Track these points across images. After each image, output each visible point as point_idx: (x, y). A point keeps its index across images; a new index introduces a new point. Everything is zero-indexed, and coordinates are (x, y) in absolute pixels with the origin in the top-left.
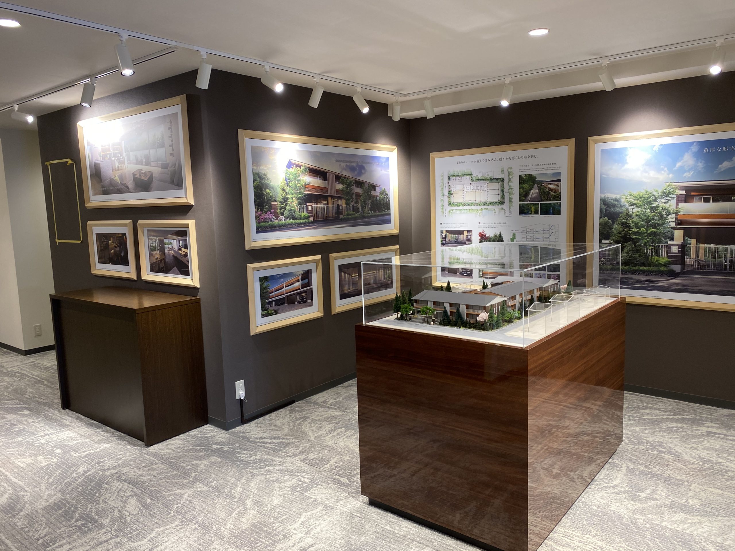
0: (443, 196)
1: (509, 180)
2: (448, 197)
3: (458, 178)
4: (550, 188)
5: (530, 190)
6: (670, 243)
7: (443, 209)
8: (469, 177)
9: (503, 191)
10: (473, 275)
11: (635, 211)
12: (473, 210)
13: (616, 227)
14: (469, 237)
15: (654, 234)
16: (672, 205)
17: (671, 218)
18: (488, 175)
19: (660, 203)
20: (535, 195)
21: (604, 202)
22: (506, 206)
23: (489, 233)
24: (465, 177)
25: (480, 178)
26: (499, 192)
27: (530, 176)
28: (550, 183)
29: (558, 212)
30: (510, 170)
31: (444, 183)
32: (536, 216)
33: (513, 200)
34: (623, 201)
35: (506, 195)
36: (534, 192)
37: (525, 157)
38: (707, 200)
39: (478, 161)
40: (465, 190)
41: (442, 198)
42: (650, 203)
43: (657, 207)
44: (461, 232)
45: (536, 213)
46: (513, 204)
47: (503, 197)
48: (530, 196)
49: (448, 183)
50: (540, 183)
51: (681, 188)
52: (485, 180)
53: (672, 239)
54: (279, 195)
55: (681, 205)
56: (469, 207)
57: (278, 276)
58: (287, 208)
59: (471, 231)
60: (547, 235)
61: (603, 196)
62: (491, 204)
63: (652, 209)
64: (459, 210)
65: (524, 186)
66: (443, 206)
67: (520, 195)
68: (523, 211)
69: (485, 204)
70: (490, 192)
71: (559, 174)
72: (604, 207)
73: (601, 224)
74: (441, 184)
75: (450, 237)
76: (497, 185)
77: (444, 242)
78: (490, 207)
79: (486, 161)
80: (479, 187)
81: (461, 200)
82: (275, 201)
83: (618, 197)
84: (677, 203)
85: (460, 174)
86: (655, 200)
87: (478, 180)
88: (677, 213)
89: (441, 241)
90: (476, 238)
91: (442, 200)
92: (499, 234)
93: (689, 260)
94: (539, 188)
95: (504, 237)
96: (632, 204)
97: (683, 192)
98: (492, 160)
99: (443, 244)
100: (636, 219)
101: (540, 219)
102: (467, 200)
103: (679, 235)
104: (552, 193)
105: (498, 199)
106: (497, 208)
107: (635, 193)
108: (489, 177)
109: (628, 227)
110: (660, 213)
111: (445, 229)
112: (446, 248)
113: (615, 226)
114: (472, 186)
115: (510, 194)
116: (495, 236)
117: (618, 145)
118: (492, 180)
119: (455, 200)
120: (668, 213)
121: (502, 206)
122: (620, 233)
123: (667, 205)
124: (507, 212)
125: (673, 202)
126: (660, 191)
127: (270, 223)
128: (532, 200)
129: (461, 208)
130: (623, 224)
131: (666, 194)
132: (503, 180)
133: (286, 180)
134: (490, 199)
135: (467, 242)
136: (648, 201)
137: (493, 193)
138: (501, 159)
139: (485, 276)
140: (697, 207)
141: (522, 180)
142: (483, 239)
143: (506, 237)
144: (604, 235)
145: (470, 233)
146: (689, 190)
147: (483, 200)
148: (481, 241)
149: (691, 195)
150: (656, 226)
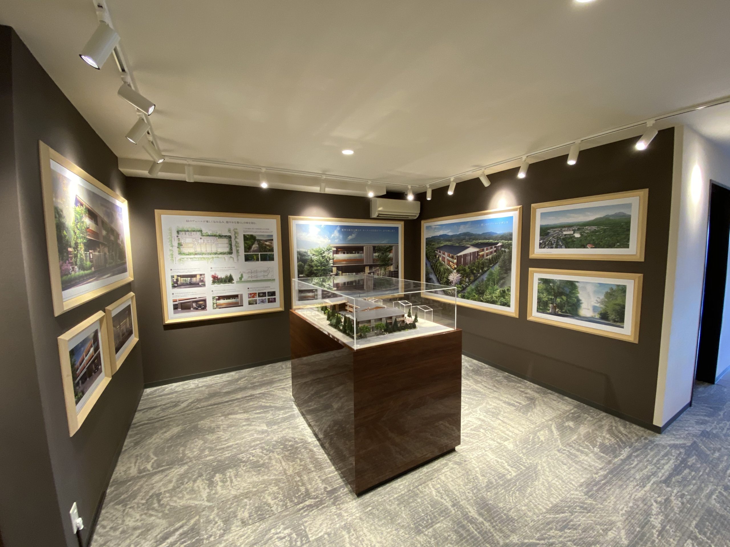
0: (172, 246)
1: (236, 237)
2: (178, 247)
3: (187, 233)
4: (266, 244)
5: (252, 245)
6: (331, 274)
7: (172, 257)
8: (198, 233)
9: (231, 245)
10: (207, 308)
11: (315, 258)
12: (204, 258)
13: (306, 267)
14: (202, 279)
15: (324, 270)
16: (331, 255)
17: (331, 262)
18: (217, 232)
19: (326, 254)
20: (256, 249)
21: (299, 253)
22: (234, 255)
23: (221, 275)
24: (195, 233)
25: (209, 234)
26: (227, 245)
27: (252, 236)
28: (266, 241)
29: (272, 259)
30: (236, 231)
31: (173, 236)
32: (257, 262)
33: (239, 251)
34: (309, 253)
35: (234, 248)
36: (255, 246)
37: (247, 223)
38: (344, 253)
39: (207, 222)
40: (196, 242)
41: (171, 248)
43: (325, 256)
44: (195, 276)
45: (258, 260)
46: (240, 254)
47: (231, 249)
48: (252, 249)
49: (178, 236)
50: (259, 241)
51: (335, 247)
52: (215, 236)
53: (332, 272)
55: (335, 255)
56: (201, 256)
57: (80, 345)
58: (79, 255)
59: (204, 274)
60: (266, 274)
61: (298, 250)
62: (221, 253)
63: (323, 257)
64: (190, 258)
65: (247, 242)
66: (172, 255)
67: (245, 248)
68: (248, 258)
69: (216, 254)
70: (220, 245)
71: (272, 236)
72: (299, 256)
73: (298, 266)
74: (169, 236)
75: (181, 280)
76: (226, 241)
77: (176, 285)
78: (220, 256)
79: (215, 222)
80: (209, 242)
81: (192, 251)
82: (70, 247)
83: (306, 251)
84: (333, 254)
85: (189, 230)
86: (324, 253)
87: (209, 236)
88: (333, 259)
89: (172, 284)
90: (208, 280)
91: (171, 250)
92: (229, 275)
94: (258, 244)
95: (234, 277)
96: (314, 255)
97: (335, 249)
98: (220, 222)
99: (174, 287)
100: (316, 262)
101: (261, 264)
102: (198, 250)
103: (334, 269)
104: (268, 247)
105: (227, 250)
106: (226, 257)
107: (315, 249)
108: (218, 234)
109: (311, 266)
110: (326, 259)
111: (175, 274)
112: (177, 290)
113: (306, 266)
114: (202, 240)
115: (237, 247)
116: (227, 277)
117: (304, 222)
118: (220, 236)
119: (185, 250)
120: (330, 259)
121: (231, 255)
122: (308, 270)
123: (329, 255)
124: (235, 260)
125: (331, 254)
126: (326, 248)
127: (69, 276)
128: (254, 251)
129: (192, 256)
130: (309, 265)
131: (328, 250)
132: (230, 237)
133: (75, 221)
134: (220, 250)
135: (200, 284)
136: (321, 253)
137: (223, 246)
138: (227, 222)
139: (219, 306)
140: (341, 256)
141: (246, 238)
142: (216, 280)
143: (236, 278)
144: (300, 272)
145: (203, 276)
146: (337, 248)
147: (214, 250)
148: (214, 282)
149: (339, 250)
150: (325, 266)
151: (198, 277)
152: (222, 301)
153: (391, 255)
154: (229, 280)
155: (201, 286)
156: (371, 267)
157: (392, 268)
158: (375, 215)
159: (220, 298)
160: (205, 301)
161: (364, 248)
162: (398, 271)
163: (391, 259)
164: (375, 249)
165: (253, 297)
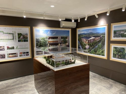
1: (15, 34)
6: (47, 46)
8: (2, 33)
9: (13, 36)
10: (6, 58)
11: (42, 41)
13: (39, 44)
15: (45, 45)
21: (36, 39)
22: (15, 40)
23: (10, 46)
26: (12, 37)
27: (20, 33)
28: (25, 35)
29: (28, 41)
30: (15, 32)
32: (22, 42)
34: (40, 39)
35: (14, 38)
36: (22, 37)
37: (19, 29)
39: (5, 29)
40: (1, 36)
47: (13, 38)
50: (23, 35)
55: (49, 40)
56: (3, 40)
62: (10, 39)
67: (18, 37)
68: (19, 41)
71: (27, 33)
73: (36, 43)
76: (12, 35)
79: (8, 29)
80: (6, 35)
87: (6, 33)
90: (6, 48)
97: (49, 38)
98: (10, 29)
104: (26, 37)
105: (12, 38)
106: (12, 40)
108: (9, 33)
109: (41, 43)
114: (3, 35)
116: (12, 47)
120: (47, 41)
125: (47, 39)
126: (45, 37)
128: (21, 39)
129: (0, 40)
135: (3, 49)
136: (44, 39)
137: (11, 37)
138: (12, 29)
139: (10, 57)
140: (51, 40)
141: (18, 34)
142: (8, 48)
143: (15, 47)
144: (37, 45)
145: (4, 47)
146: (49, 37)
147: (8, 38)
148: (8, 49)
149: (50, 38)
150: (45, 43)
151: (2, 47)
152: (10, 55)
153: (67, 40)
154: (13, 48)
155: (3, 50)
156: (60, 43)
157: (67, 44)
158: (61, 27)
159: (10, 54)
160: (5, 55)
161: (58, 37)
162: (69, 45)
163: (67, 41)
164: (62, 38)
165: (21, 54)
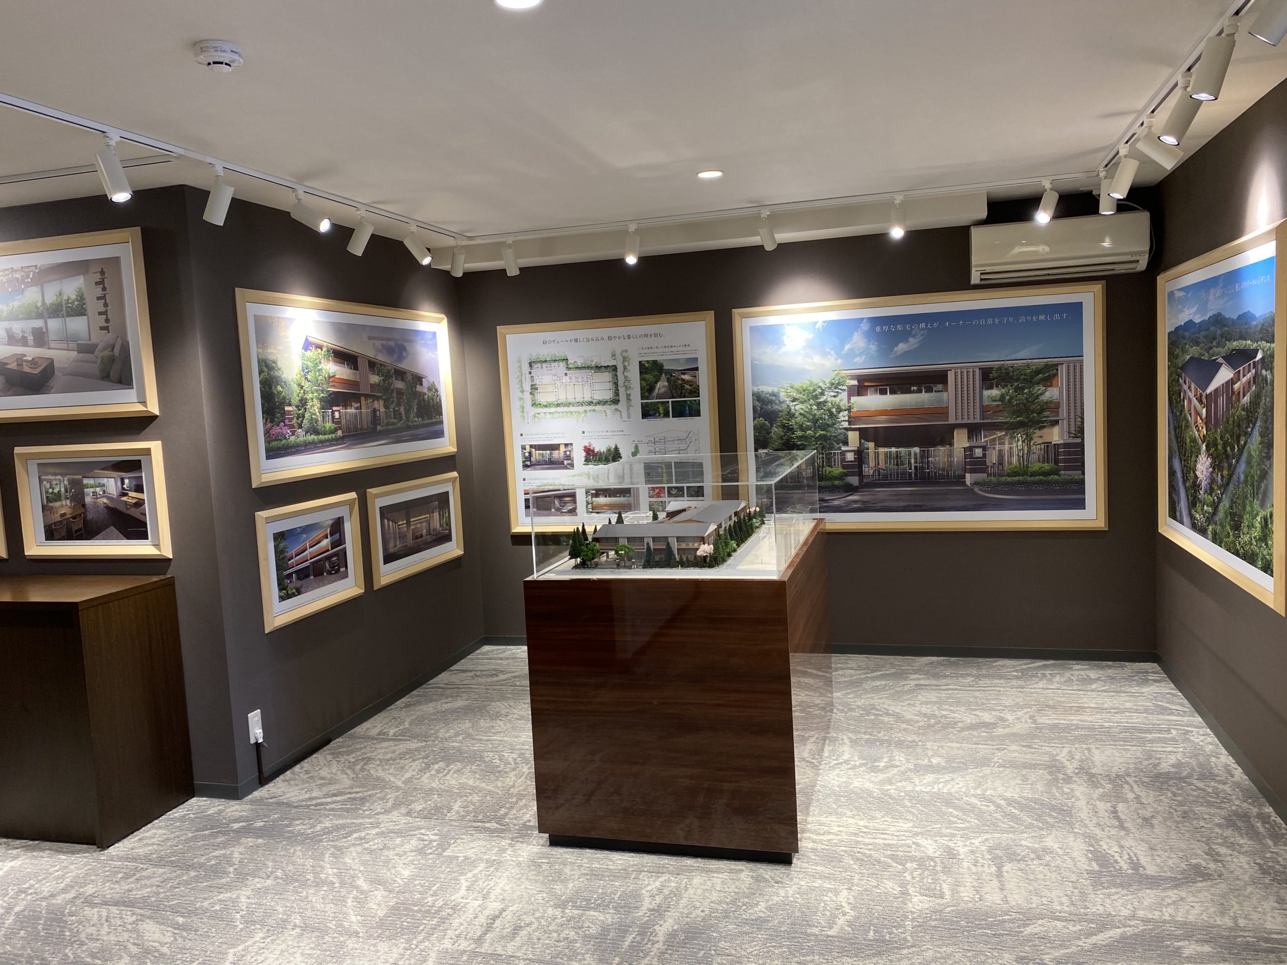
0: (522, 392)
1: (625, 368)
2: (531, 393)
3: (545, 365)
4: (683, 380)
5: (656, 383)
6: (844, 448)
7: (523, 412)
8: (562, 364)
9: (616, 384)
10: (578, 511)
11: (798, 408)
12: (571, 412)
13: (776, 431)
14: (568, 453)
15: (823, 438)
16: (842, 399)
17: (843, 416)
18: (592, 361)
19: (828, 396)
20: (663, 390)
21: (757, 397)
22: (622, 406)
23: (600, 446)
24: (556, 364)
25: (580, 365)
26: (610, 386)
27: (655, 362)
28: (684, 372)
29: (697, 413)
30: (624, 354)
31: (523, 372)
32: (666, 419)
33: (631, 398)
34: (783, 396)
35: (622, 390)
36: (662, 385)
37: (646, 336)
38: (883, 392)
39: (576, 340)
40: (558, 383)
41: (520, 395)
42: (816, 397)
43: (825, 402)
44: (555, 447)
45: (666, 415)
46: (633, 403)
47: (617, 393)
48: (656, 391)
49: (530, 373)
50: (669, 372)
51: (853, 377)
52: (589, 368)
53: (846, 443)
54: (295, 394)
55: (854, 399)
56: (566, 409)
57: (299, 530)
58: (307, 415)
59: (571, 444)
60: (683, 446)
61: (756, 390)
62: (599, 403)
63: (819, 405)
64: (550, 413)
65: (647, 376)
66: (523, 407)
67: (642, 389)
68: (647, 412)
69: (590, 403)
70: (597, 387)
71: (696, 359)
72: (757, 404)
73: (755, 428)
74: (518, 373)
75: (536, 454)
76: (607, 376)
77: (528, 464)
78: (598, 408)
79: (588, 340)
80: (580, 380)
81: (551, 399)
82: (290, 405)
83: (776, 390)
84: (850, 396)
85: (548, 359)
86: (822, 394)
87: (577, 368)
88: (849, 409)
89: (523, 462)
90: (579, 456)
91: (521, 399)
92: (614, 447)
93: (868, 470)
94: (668, 380)
95: (621, 451)
96: (794, 400)
97: (855, 383)
98: (597, 340)
99: (526, 466)
100: (800, 419)
101: (672, 423)
102: (562, 398)
103: (853, 437)
104: (687, 387)
105: (609, 395)
106: (608, 409)
107: (797, 385)
108: (593, 364)
109: (790, 429)
110: (829, 410)
111: (527, 443)
112: (531, 473)
113: (774, 429)
114: (568, 377)
115: (627, 388)
116: (609, 450)
117: (772, 320)
118: (598, 368)
119: (542, 398)
120: (840, 410)
121: (616, 407)
122: (781, 438)
123: (837, 399)
124: (625, 415)
125: (844, 395)
126: (828, 381)
127: (284, 442)
128: (659, 396)
129: (553, 410)
130: (783, 426)
131: (835, 386)
132: (615, 369)
133: (303, 370)
134: (598, 397)
135: (564, 463)
136: (814, 395)
137: (601, 388)
138: (610, 338)
139: (595, 509)
140: (873, 401)
141: (644, 368)
142: (591, 456)
143: (625, 452)
144: (761, 442)
145: (569, 449)
146: (861, 379)
147: (588, 398)
148: (587, 461)
149: (863, 385)
150: (825, 427)
151: (562, 449)
152: (602, 500)
154: (614, 456)
155: (566, 468)
159: (599, 492)
160: (573, 496)
161: (951, 376)
162: (1082, 445)
163: (1054, 406)
164: (988, 377)
165: (658, 496)
